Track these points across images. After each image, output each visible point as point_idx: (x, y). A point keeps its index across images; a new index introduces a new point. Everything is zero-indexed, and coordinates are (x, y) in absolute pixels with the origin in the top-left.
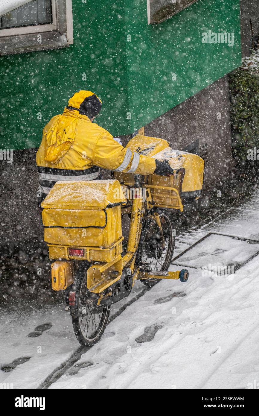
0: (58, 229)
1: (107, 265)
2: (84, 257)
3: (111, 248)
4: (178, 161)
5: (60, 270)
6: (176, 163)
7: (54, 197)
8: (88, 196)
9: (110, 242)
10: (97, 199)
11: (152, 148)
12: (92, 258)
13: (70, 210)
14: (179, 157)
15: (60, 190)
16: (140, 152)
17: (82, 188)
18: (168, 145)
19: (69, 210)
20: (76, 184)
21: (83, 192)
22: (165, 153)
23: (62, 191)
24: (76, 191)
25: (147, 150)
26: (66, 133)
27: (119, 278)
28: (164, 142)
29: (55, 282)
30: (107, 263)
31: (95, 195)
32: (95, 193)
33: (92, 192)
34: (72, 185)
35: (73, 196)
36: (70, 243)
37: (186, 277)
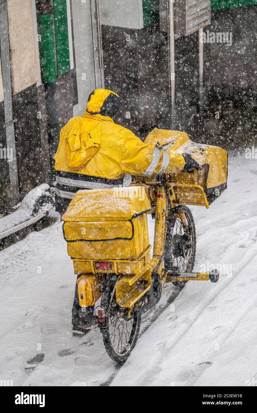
0: (82, 243)
1: (136, 277)
2: (111, 271)
3: (139, 259)
4: (201, 156)
5: (87, 285)
6: (198, 158)
7: (76, 209)
8: (112, 206)
9: (138, 253)
10: (121, 209)
11: (172, 142)
12: (120, 271)
13: (94, 222)
14: (201, 151)
15: (81, 200)
16: (160, 148)
17: (105, 198)
18: (188, 137)
19: (92, 223)
20: (98, 193)
21: (107, 202)
22: (186, 148)
23: (83, 201)
24: (98, 202)
25: (167, 144)
26: (91, 138)
27: (148, 288)
28: (184, 136)
29: (82, 298)
30: (135, 275)
31: (119, 205)
32: (119, 203)
33: (115, 201)
34: (94, 195)
35: (96, 206)
36: (96, 257)
37: (217, 277)
